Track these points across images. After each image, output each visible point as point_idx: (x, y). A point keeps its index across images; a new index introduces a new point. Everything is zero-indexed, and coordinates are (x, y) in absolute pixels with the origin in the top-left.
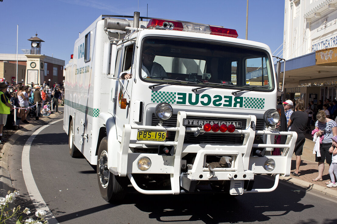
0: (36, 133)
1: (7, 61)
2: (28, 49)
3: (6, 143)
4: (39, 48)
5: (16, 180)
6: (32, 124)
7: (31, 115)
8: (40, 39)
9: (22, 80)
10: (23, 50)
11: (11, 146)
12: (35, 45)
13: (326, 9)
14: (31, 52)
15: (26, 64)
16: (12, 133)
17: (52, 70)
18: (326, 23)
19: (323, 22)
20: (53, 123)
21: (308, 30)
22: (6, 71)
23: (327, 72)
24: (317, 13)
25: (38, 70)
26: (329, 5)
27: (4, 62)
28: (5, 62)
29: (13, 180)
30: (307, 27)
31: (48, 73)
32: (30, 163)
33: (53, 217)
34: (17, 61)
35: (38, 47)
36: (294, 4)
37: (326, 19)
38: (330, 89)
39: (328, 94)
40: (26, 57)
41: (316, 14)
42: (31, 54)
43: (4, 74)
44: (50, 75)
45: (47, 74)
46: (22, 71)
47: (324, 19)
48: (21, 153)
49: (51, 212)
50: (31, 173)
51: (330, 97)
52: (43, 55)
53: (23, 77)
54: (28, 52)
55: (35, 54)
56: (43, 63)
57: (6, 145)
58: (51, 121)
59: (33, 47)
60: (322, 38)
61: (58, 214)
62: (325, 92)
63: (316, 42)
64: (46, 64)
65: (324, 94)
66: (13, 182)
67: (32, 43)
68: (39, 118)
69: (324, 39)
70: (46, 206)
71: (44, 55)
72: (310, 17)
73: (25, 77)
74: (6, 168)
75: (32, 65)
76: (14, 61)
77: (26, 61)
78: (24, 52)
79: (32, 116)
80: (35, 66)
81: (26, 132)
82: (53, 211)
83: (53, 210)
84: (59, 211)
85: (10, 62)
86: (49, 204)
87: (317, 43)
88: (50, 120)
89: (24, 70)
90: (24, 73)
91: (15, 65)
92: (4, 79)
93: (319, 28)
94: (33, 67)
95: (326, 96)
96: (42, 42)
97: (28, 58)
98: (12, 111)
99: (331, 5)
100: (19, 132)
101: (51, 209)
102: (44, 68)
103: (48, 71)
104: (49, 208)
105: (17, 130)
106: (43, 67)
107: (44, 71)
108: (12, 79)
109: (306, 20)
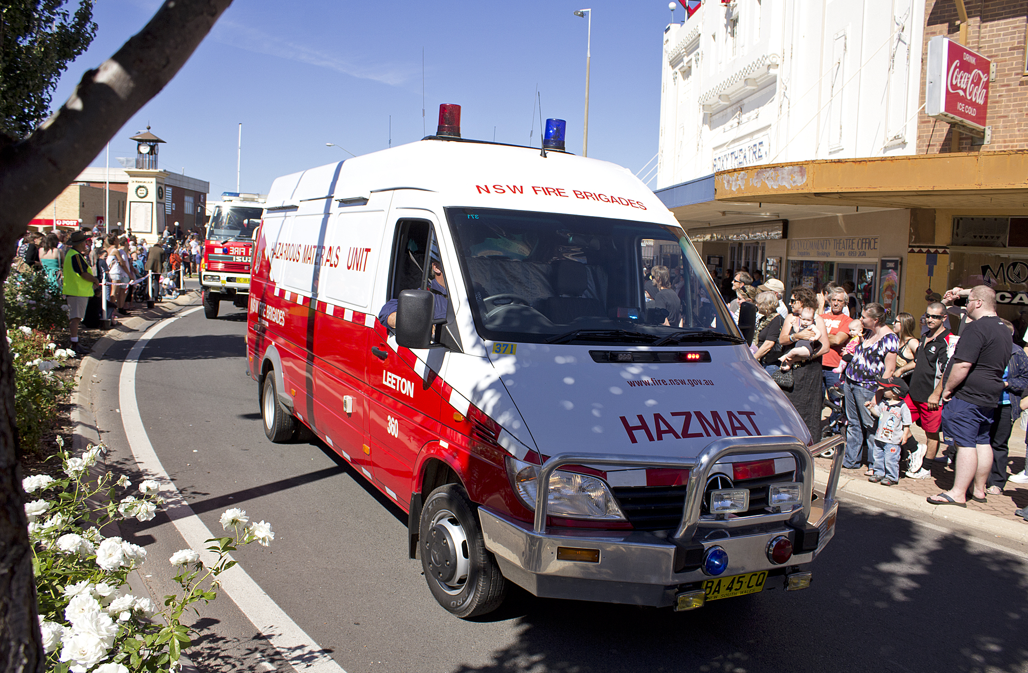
0: (149, 335)
1: (85, 184)
2: (130, 158)
3: (85, 357)
4: (154, 155)
5: (108, 432)
6: (140, 316)
7: (138, 298)
8: (156, 137)
9: (119, 224)
10: (119, 160)
11: (97, 362)
12: (145, 149)
13: (740, 88)
14: (138, 164)
15: (127, 189)
16: (98, 335)
17: (183, 201)
18: (739, 115)
19: (734, 113)
20: (183, 314)
21: (707, 127)
22: (85, 204)
23: (739, 213)
24: (723, 95)
25: (152, 203)
26: (746, 80)
27: (80, 186)
28: (82, 184)
29: (102, 432)
30: (704, 122)
31: (174, 209)
32: (137, 397)
33: (185, 503)
34: (108, 183)
35: (152, 154)
36: (679, 75)
37: (739, 109)
38: (747, 247)
39: (743, 257)
40: (127, 174)
41: (722, 97)
42: (137, 168)
43: (80, 210)
44: (178, 213)
45: (172, 210)
46: (119, 203)
47: (737, 108)
48: (117, 376)
49: (181, 492)
50: (139, 417)
51: (747, 264)
52: (162, 170)
53: (121, 216)
54: (131, 163)
55: (146, 168)
56: (163, 187)
57: (87, 361)
58: (180, 311)
59: (141, 153)
60: (732, 146)
61: (194, 498)
62: (738, 254)
63: (720, 153)
64: (169, 189)
65: (736, 257)
66: (102, 435)
67: (139, 145)
68: (156, 304)
69: (735, 148)
70: (169, 483)
71: (165, 171)
72: (711, 104)
73: (124, 218)
74: (87, 407)
75: (139, 191)
76: (102, 183)
77: (127, 183)
78: (122, 163)
79: (139, 300)
80: (145, 194)
81: (128, 334)
82: (183, 492)
83: (184, 489)
84: (196, 491)
85: (92, 185)
86: (175, 478)
87: (723, 154)
88: (177, 308)
89: (123, 202)
90: (123, 208)
91: (103, 191)
92: (80, 220)
93: (727, 126)
94: (142, 195)
95: (740, 261)
96: (159, 144)
97: (131, 176)
98: (98, 290)
99: (749, 81)
100: (112, 333)
101: (180, 488)
102: (164, 197)
103: (174, 204)
104: (175, 485)
105: (109, 329)
106: (162, 196)
107: (164, 204)
108: (98, 220)
109: (703, 109)
